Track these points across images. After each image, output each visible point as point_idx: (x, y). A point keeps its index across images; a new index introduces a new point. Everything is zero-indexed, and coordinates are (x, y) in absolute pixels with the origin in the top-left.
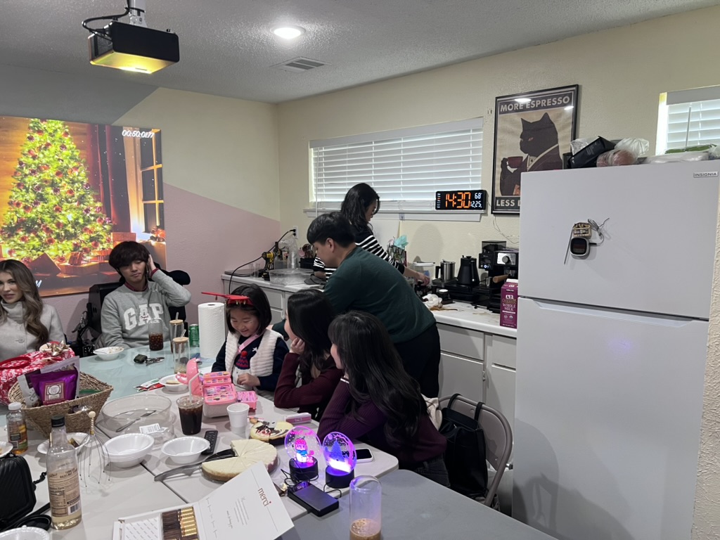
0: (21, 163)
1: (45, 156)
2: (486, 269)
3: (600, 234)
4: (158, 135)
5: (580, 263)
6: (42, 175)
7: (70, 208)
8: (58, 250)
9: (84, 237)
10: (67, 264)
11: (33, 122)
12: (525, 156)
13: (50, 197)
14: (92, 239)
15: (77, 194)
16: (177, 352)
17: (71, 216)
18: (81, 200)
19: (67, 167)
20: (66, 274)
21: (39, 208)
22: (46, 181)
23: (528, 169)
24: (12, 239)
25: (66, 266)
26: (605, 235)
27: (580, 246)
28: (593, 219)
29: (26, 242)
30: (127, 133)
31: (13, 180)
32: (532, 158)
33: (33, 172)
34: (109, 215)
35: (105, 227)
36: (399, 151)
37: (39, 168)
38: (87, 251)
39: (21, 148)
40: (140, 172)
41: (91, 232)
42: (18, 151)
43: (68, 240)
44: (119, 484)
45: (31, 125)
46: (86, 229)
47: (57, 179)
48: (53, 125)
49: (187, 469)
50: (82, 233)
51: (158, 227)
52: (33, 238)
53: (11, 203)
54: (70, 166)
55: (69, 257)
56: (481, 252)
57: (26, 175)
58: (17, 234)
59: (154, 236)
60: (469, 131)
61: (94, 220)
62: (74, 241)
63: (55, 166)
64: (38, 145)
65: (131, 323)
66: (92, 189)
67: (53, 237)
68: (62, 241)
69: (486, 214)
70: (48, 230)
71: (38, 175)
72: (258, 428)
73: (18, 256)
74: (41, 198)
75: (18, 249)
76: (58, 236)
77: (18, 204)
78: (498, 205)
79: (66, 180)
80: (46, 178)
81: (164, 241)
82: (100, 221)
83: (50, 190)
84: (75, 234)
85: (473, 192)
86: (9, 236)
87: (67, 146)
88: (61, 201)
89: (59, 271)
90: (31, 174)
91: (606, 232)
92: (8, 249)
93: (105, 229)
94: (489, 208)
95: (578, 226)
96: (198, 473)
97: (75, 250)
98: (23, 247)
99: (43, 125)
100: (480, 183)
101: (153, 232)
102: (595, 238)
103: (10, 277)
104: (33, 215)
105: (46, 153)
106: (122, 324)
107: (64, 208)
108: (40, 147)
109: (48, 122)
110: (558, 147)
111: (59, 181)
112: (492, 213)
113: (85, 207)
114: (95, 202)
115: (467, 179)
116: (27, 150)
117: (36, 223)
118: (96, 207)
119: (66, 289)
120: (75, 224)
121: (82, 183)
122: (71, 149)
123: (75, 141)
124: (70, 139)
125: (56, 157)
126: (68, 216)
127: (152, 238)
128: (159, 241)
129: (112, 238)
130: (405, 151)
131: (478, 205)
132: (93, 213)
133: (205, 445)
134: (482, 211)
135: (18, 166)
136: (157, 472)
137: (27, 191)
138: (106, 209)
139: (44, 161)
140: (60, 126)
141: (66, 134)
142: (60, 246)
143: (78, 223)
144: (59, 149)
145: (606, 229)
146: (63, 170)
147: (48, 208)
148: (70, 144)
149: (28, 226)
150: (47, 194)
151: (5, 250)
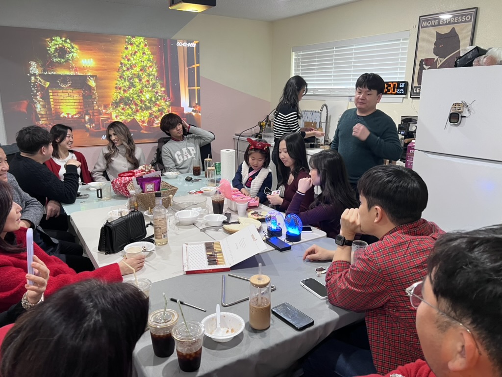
0: (121, 64)
1: (134, 59)
2: (402, 135)
3: (468, 110)
4: (198, 45)
5: (454, 129)
6: (133, 71)
7: (148, 91)
8: (141, 116)
9: (155, 109)
10: (146, 125)
11: (127, 38)
12: (436, 58)
13: (137, 84)
14: (159, 110)
15: (151, 83)
16: (209, 177)
17: (148, 96)
18: (154, 86)
19: (146, 66)
20: (145, 131)
21: (131, 91)
22: (135, 75)
23: (438, 67)
24: (117, 109)
26: (472, 111)
27: (455, 118)
28: (464, 100)
29: (124, 111)
30: (179, 44)
31: (117, 74)
32: (441, 59)
33: (128, 69)
34: (169, 96)
35: (167, 103)
36: (351, 54)
37: (131, 66)
38: (156, 117)
39: (121, 54)
40: (187, 69)
41: (159, 106)
42: (119, 56)
43: (147, 110)
44: (183, 231)
45: (127, 40)
46: (156, 104)
47: (140, 73)
48: (139, 39)
49: (216, 228)
50: (154, 106)
51: (197, 104)
52: (128, 109)
53: (116, 88)
54: (148, 65)
55: (147, 121)
56: (400, 123)
57: (124, 71)
58: (120, 106)
59: (194, 109)
60: (400, 40)
61: (161, 99)
62: (150, 111)
63: (140, 65)
64: (130, 53)
65: (180, 160)
66: (160, 80)
67: (138, 108)
68: (143, 111)
69: (406, 98)
70: (136, 104)
71: (131, 70)
72: (252, 213)
73: (120, 119)
74: (132, 85)
75: (120, 115)
76: (141, 107)
77: (120, 89)
78: (415, 92)
79: (146, 74)
80: (135, 72)
81: (200, 113)
83: (137, 80)
84: (150, 107)
85: (399, 83)
86: (116, 107)
87: (146, 53)
88: (143, 87)
89: (142, 129)
90: (127, 70)
91: (472, 109)
92: (115, 115)
93: (166, 104)
94: (409, 94)
95: (455, 105)
96: (221, 230)
97: (150, 116)
98: (123, 114)
99: (133, 40)
100: (404, 76)
101: (194, 107)
102: (465, 113)
104: (128, 95)
105: (135, 57)
106: (175, 161)
107: (145, 91)
108: (132, 53)
109: (136, 38)
110: (460, 51)
111: (141, 74)
112: (410, 97)
113: (156, 91)
114: (161, 87)
115: (396, 74)
116: (125, 55)
117: (130, 100)
118: (161, 91)
119: (146, 140)
120: (150, 100)
121: (154, 75)
122: (148, 54)
123: (151, 50)
124: (148, 48)
125: (140, 60)
126: (147, 96)
127: (193, 111)
128: (197, 113)
129: (170, 110)
130: (355, 54)
131: (402, 91)
132: (160, 94)
133: (225, 218)
134: (404, 96)
136: (201, 228)
137: (125, 81)
138: (167, 92)
139: (134, 63)
140: (142, 40)
141: (146, 45)
142: (142, 114)
144: (141, 55)
145: (473, 107)
146: (144, 68)
147: (136, 91)
148: (148, 52)
149: (126, 102)
150: (135, 82)
151: (114, 115)
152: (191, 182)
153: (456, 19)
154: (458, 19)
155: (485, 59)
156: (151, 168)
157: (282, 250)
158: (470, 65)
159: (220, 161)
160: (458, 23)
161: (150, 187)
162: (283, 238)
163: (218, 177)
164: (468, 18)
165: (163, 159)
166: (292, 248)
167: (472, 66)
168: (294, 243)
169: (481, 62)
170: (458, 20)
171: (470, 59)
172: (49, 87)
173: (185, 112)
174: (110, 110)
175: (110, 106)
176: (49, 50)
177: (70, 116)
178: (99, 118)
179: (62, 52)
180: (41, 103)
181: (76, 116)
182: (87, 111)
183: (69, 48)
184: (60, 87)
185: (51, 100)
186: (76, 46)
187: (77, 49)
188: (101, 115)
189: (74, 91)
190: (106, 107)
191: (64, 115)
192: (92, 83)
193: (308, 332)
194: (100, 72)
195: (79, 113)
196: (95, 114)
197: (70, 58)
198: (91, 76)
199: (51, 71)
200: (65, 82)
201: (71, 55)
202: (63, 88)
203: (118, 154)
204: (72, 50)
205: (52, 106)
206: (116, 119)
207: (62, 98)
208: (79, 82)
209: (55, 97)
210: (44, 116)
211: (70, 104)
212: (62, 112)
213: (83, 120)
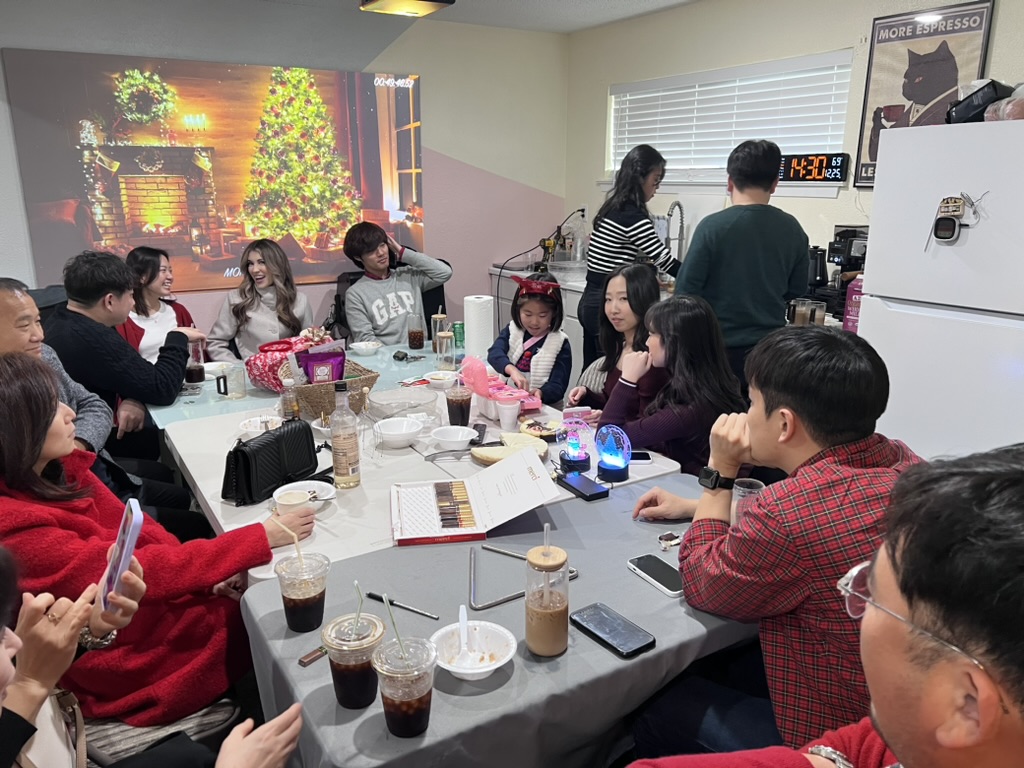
0: (263, 123)
1: (288, 114)
2: (837, 264)
3: (975, 213)
4: (417, 82)
5: (944, 251)
6: (286, 137)
7: (316, 179)
8: (303, 229)
9: (331, 214)
10: (313, 246)
11: (275, 71)
12: (908, 104)
13: (295, 164)
14: (339, 217)
15: (323, 161)
16: (441, 352)
17: (317, 188)
18: (328, 168)
19: (312, 127)
20: (311, 258)
21: (283, 178)
22: (290, 145)
23: (911, 123)
24: (255, 215)
25: (312, 249)
26: (982, 214)
27: (946, 228)
28: (966, 192)
29: (270, 219)
30: (379, 82)
31: (255, 143)
32: (919, 106)
33: (276, 134)
34: (358, 188)
35: (355, 202)
36: (731, 98)
37: (282, 128)
38: (334, 231)
39: (263, 104)
40: (394, 132)
41: (338, 208)
42: (259, 107)
43: (314, 217)
44: (390, 460)
45: (274, 75)
46: (333, 205)
47: (301, 141)
48: (297, 73)
49: (457, 454)
50: (329, 209)
51: (415, 204)
52: (276, 214)
53: (253, 172)
54: (316, 126)
55: (315, 239)
56: (832, 240)
57: (269, 138)
58: (260, 209)
59: (410, 215)
60: (832, 68)
62: (321, 220)
63: (300, 126)
64: (281, 101)
65: (382, 317)
66: (340, 155)
67: (298, 213)
68: (307, 219)
69: (846, 188)
70: (293, 206)
71: (282, 137)
72: (529, 425)
74: (285, 166)
75: (261, 227)
76: (304, 212)
77: (261, 173)
78: (864, 175)
79: (312, 143)
80: (290, 141)
81: (421, 221)
82: (349, 194)
83: (294, 156)
84: (322, 210)
85: (830, 157)
86: (253, 211)
87: (313, 101)
88: (306, 170)
89: (304, 255)
90: (274, 137)
91: (983, 209)
92: (251, 227)
93: (354, 204)
94: (852, 179)
95: (946, 201)
96: (467, 458)
97: (321, 230)
98: (266, 224)
99: (287, 74)
100: (841, 143)
101: (409, 210)
102: (968, 218)
103: (259, 257)
104: (277, 187)
105: (290, 109)
106: (371, 319)
107: (310, 179)
108: (283, 102)
109: (292, 71)
110: (957, 90)
111: (303, 144)
112: (854, 186)
113: (332, 177)
115: (824, 138)
116: (269, 106)
117: (280, 196)
118: (343, 178)
119: (314, 277)
120: (322, 198)
121: (329, 146)
122: (316, 104)
123: (320, 93)
124: (316, 91)
125: (301, 114)
126: (314, 188)
127: (408, 217)
128: (416, 222)
130: (740, 97)
131: (836, 174)
132: (340, 184)
133: (475, 434)
134: (841, 184)
135: (260, 127)
136: (426, 454)
137: (270, 158)
138: (355, 180)
139: (288, 120)
140: (305, 74)
141: (311, 85)
142: (305, 225)
143: (324, 197)
144: (303, 104)
145: (984, 205)
146: (308, 131)
147: (292, 178)
148: (316, 98)
149: (272, 199)
150: (292, 161)
151: (248, 228)
152: (404, 362)
153: (949, 24)
154: (954, 23)
155: (1010, 106)
156: (325, 334)
157: (590, 498)
158: (979, 118)
159: (463, 320)
160: (954, 31)
161: (323, 372)
162: (592, 474)
163: (459, 352)
164: (975, 22)
165: (348, 317)
166: (610, 494)
167: (982, 120)
168: (615, 484)
169: (1001, 113)
170: (954, 25)
171: (979, 106)
172: (120, 171)
173: (392, 220)
174: (241, 216)
175: (242, 209)
176: (119, 97)
177: (161, 230)
178: (219, 233)
179: (144, 100)
180: (104, 205)
181: (173, 231)
182: (194, 220)
183: (157, 93)
184: (141, 172)
185: (124, 198)
186: (172, 89)
187: (174, 95)
188: (223, 227)
189: (169, 180)
190: (232, 210)
191: (149, 227)
192: (205, 163)
193: (645, 662)
194: (220, 140)
195: (178, 223)
196: (211, 226)
197: (160, 113)
198: (204, 149)
199: (122, 139)
200: (150, 162)
201: (162, 106)
202: (148, 173)
203: (259, 305)
204: (165, 97)
205: (126, 210)
206: (252, 235)
207: (144, 193)
208: (179, 162)
209: (132, 192)
210: (110, 230)
211: (158, 205)
212: (146, 223)
213: (187, 238)
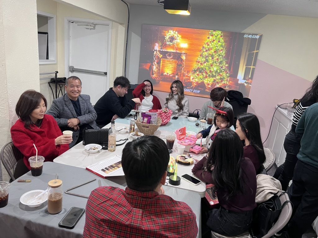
0: (203, 47)
1: (212, 45)
4: (261, 36)
6: (209, 52)
7: (216, 66)
8: (208, 81)
9: (218, 77)
10: (210, 86)
11: (211, 32)
14: (221, 79)
15: (219, 60)
18: (221, 63)
19: (219, 50)
21: (205, 64)
22: (210, 54)
24: (194, 74)
29: (198, 76)
30: (246, 36)
31: (199, 53)
33: (207, 51)
34: (230, 70)
35: (227, 75)
37: (209, 49)
38: (218, 83)
40: (247, 53)
41: (221, 76)
42: (203, 42)
43: (212, 77)
48: (218, 32)
51: (249, 78)
52: (201, 75)
53: (197, 61)
55: (211, 84)
57: (204, 52)
58: (196, 73)
59: (247, 81)
61: (224, 71)
62: (214, 79)
63: (214, 49)
66: (226, 59)
68: (210, 78)
70: (206, 73)
73: (195, 80)
75: (195, 78)
76: (209, 75)
77: (199, 62)
79: (217, 54)
81: (251, 84)
82: (226, 72)
84: (215, 76)
87: (221, 41)
88: (213, 62)
89: (206, 89)
92: (192, 77)
97: (214, 82)
99: (214, 33)
104: (203, 67)
105: (213, 43)
107: (214, 65)
108: (211, 41)
109: (216, 32)
111: (214, 55)
113: (222, 66)
114: (226, 64)
116: (206, 42)
117: (203, 70)
118: (225, 66)
120: (216, 72)
121: (223, 56)
123: (224, 39)
125: (216, 45)
126: (215, 68)
128: (248, 84)
129: (229, 79)
132: (224, 68)
137: (203, 58)
138: (229, 68)
139: (211, 47)
140: (220, 33)
141: (221, 36)
144: (217, 42)
146: (217, 51)
147: (208, 64)
149: (200, 70)
150: (209, 59)
172: (162, 57)
173: (239, 82)
174: (190, 74)
175: (191, 72)
176: (166, 38)
177: (168, 75)
178: (183, 78)
179: (172, 39)
180: (156, 66)
181: (171, 75)
182: (177, 73)
183: (176, 37)
184: (167, 58)
185: (161, 65)
186: (180, 36)
188: (184, 76)
189: (173, 61)
190: (188, 72)
191: (165, 74)
192: (184, 57)
194: (189, 51)
195: (173, 74)
196: (181, 75)
197: (175, 43)
198: (184, 53)
199: (164, 49)
200: (170, 55)
201: (176, 41)
202: (168, 59)
204: (178, 38)
205: (161, 68)
206: (192, 80)
207: (166, 64)
208: (177, 56)
209: (164, 64)
210: (156, 73)
211: (169, 68)
212: (165, 72)
213: (174, 78)
